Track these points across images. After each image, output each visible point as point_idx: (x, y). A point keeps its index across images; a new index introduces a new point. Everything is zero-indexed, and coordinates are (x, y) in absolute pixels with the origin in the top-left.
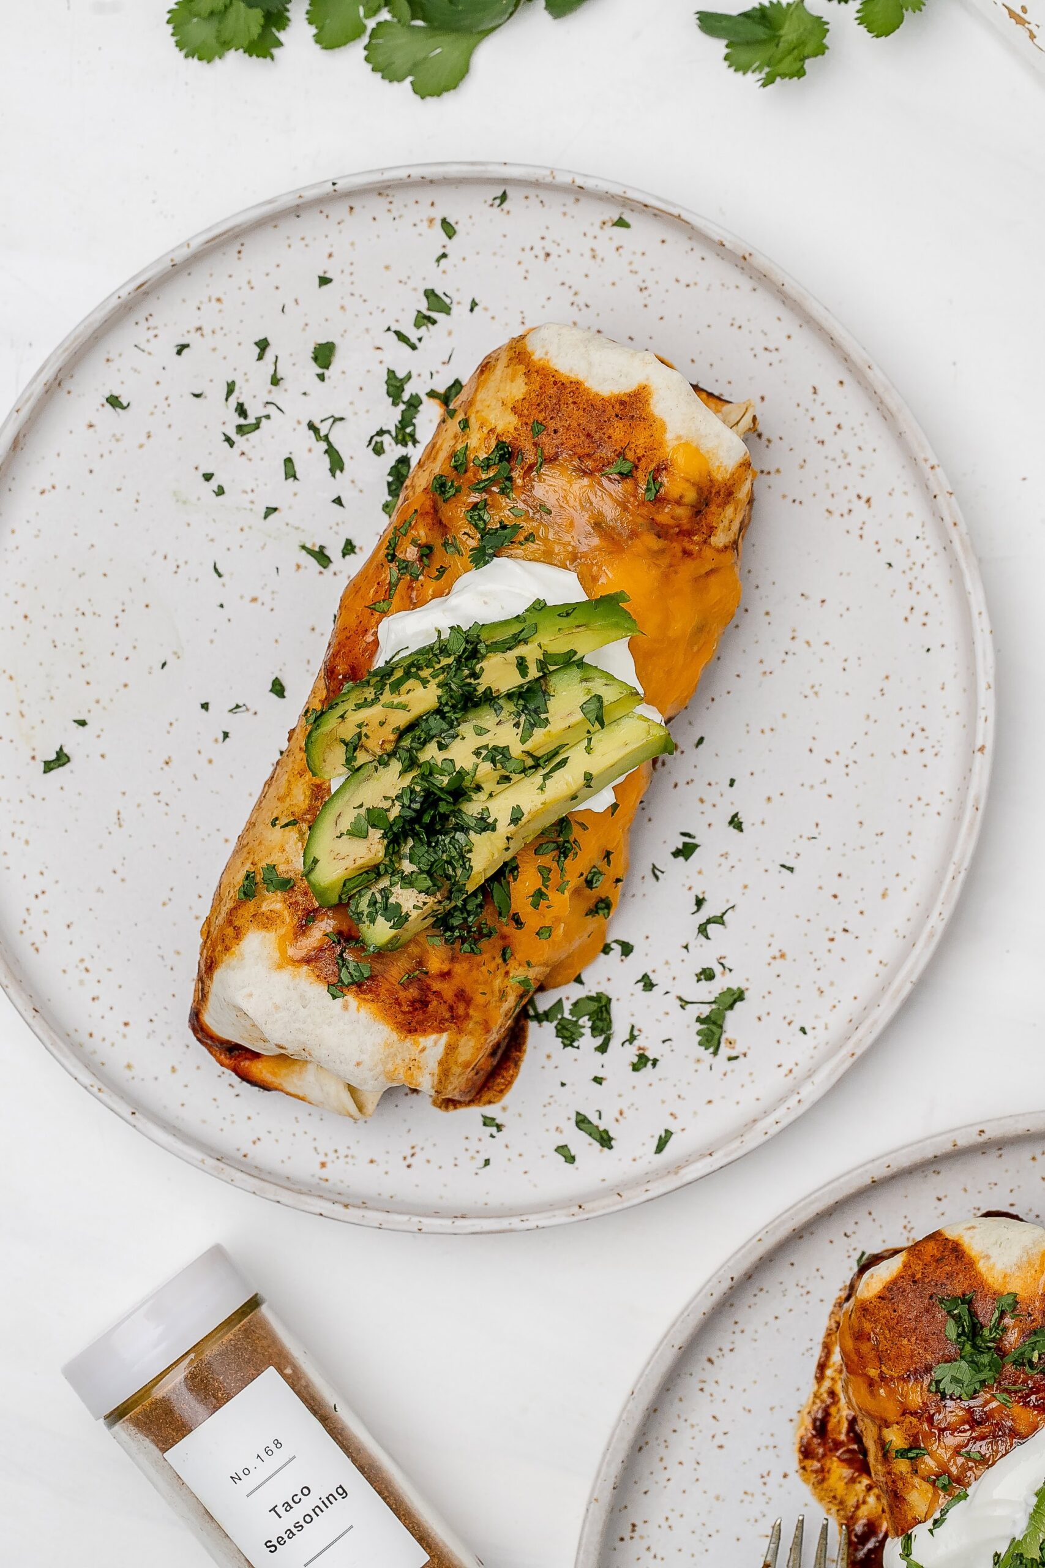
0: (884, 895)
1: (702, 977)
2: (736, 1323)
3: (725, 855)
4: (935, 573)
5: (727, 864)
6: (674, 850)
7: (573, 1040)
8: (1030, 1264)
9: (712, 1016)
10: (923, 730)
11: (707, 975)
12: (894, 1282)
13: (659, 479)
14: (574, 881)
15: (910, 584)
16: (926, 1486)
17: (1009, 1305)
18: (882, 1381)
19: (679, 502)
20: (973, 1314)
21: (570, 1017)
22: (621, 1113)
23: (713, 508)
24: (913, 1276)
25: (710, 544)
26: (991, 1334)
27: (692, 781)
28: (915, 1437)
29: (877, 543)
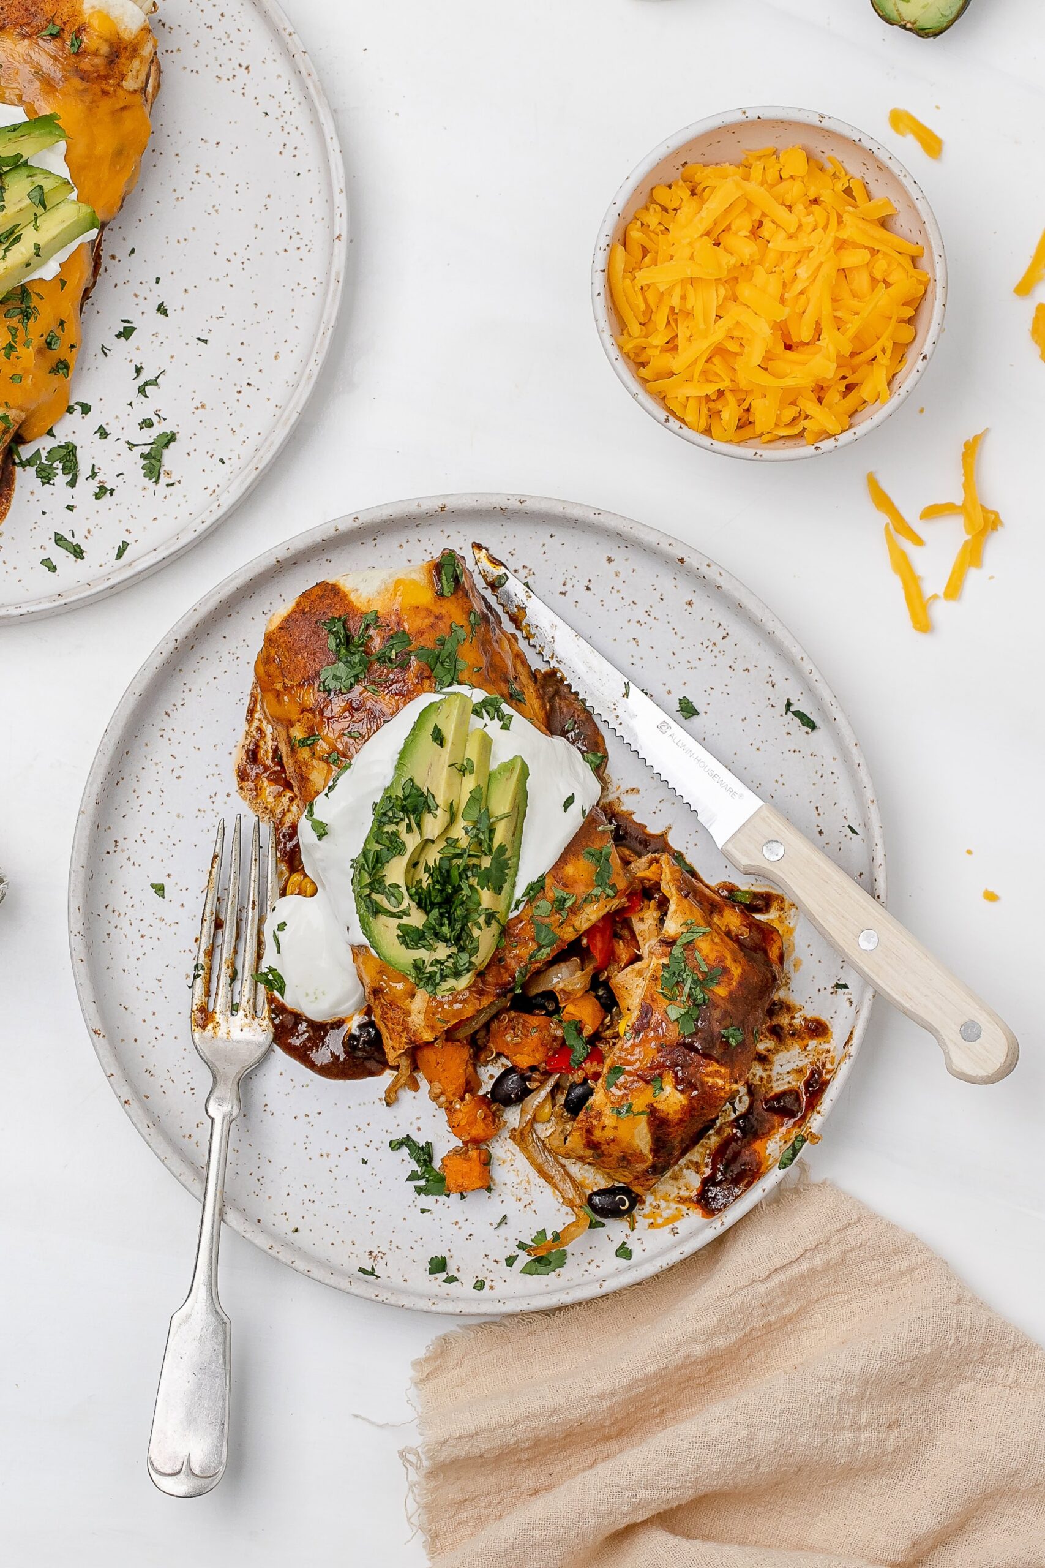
0: (276, 357)
1: (144, 425)
2: (185, 684)
3: (156, 335)
4: (300, 118)
5: (157, 341)
6: (117, 333)
7: (50, 479)
8: (387, 590)
9: (153, 453)
10: (298, 233)
11: (147, 424)
12: (290, 616)
13: (80, 37)
14: (37, 342)
15: (282, 127)
16: (323, 765)
17: (372, 620)
18: (285, 690)
19: (96, 54)
20: (346, 629)
21: (46, 462)
22: (89, 532)
23: (123, 60)
24: (303, 610)
25: (122, 87)
26: (359, 640)
27: (128, 281)
28: (312, 728)
29: (256, 98)
